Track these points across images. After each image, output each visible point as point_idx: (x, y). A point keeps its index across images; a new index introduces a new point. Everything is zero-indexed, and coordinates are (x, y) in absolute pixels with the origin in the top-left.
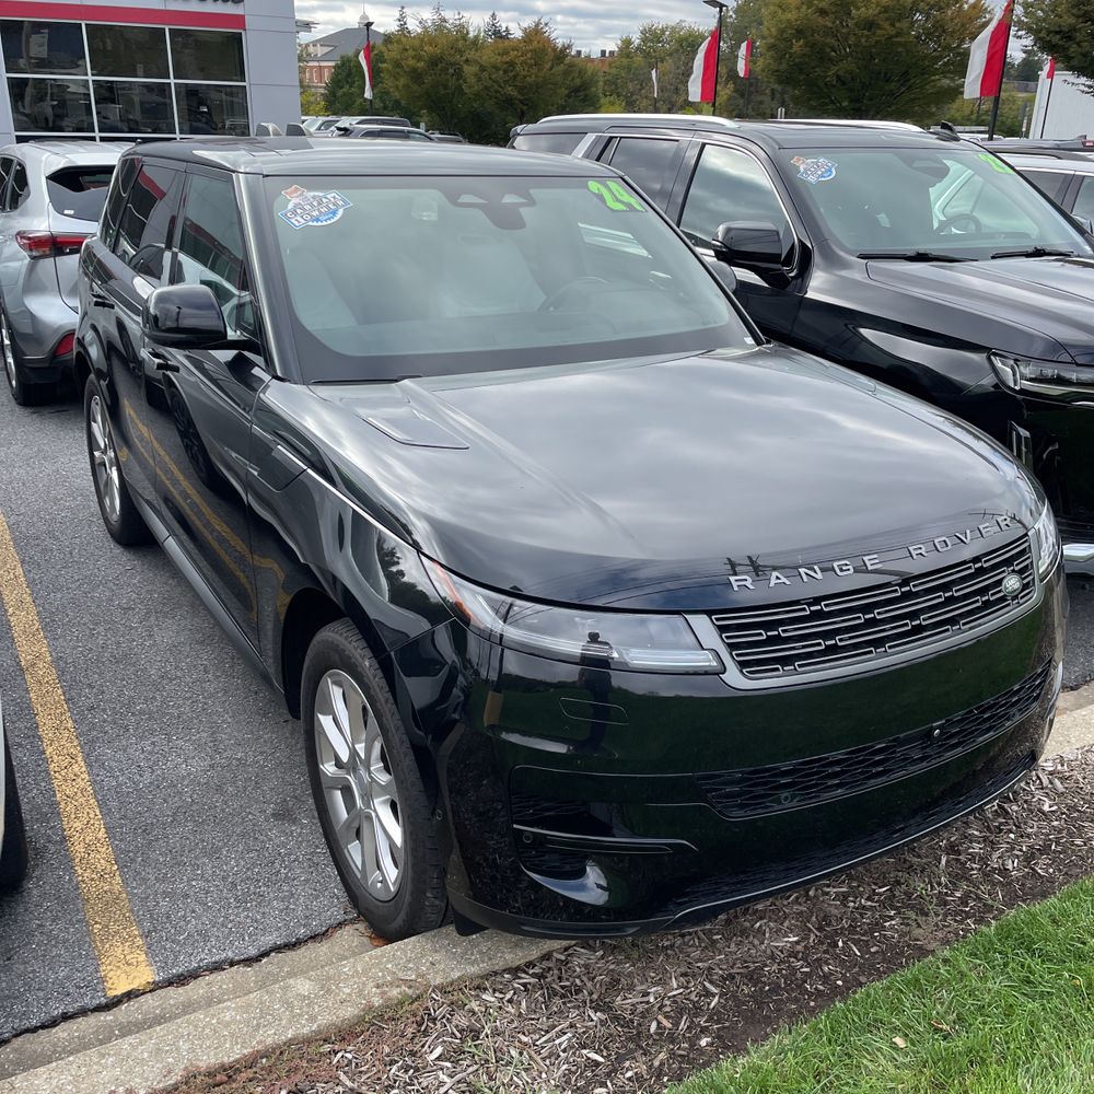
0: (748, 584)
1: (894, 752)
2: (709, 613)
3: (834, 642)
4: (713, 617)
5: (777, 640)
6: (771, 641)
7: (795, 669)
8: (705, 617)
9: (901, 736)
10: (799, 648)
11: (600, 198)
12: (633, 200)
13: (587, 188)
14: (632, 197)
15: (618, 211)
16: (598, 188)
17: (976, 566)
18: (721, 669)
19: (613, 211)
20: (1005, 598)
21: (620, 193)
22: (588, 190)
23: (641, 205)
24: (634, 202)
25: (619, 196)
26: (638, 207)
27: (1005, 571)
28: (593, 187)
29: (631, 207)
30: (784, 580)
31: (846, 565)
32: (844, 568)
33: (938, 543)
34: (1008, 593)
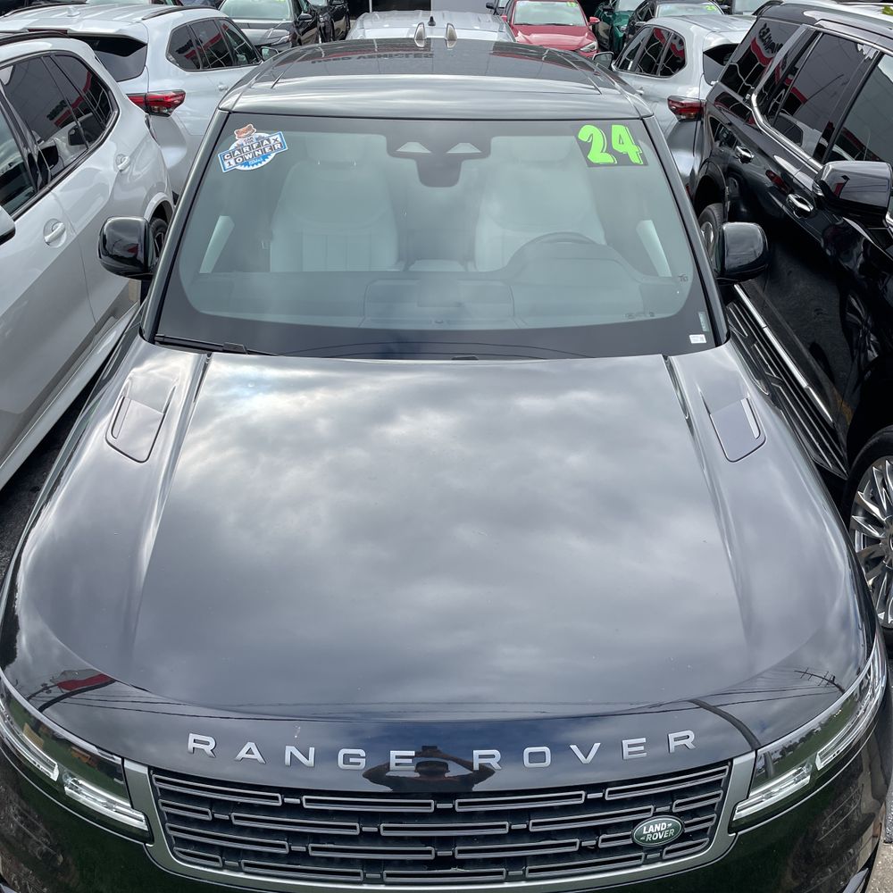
0: (208, 749)
2: (152, 769)
3: (304, 849)
4: (154, 776)
5: (227, 825)
6: (217, 824)
7: (240, 865)
11: (586, 147)
12: (635, 149)
13: (576, 133)
14: (637, 144)
15: (598, 165)
16: (592, 135)
17: (590, 796)
18: (148, 837)
19: (591, 164)
20: (635, 847)
21: (621, 141)
22: (573, 137)
23: (643, 156)
24: (632, 151)
25: (616, 146)
26: (635, 159)
27: (649, 810)
28: (587, 132)
29: (623, 159)
30: (257, 756)
31: (358, 756)
32: (352, 760)
33: (530, 754)
34: (644, 841)
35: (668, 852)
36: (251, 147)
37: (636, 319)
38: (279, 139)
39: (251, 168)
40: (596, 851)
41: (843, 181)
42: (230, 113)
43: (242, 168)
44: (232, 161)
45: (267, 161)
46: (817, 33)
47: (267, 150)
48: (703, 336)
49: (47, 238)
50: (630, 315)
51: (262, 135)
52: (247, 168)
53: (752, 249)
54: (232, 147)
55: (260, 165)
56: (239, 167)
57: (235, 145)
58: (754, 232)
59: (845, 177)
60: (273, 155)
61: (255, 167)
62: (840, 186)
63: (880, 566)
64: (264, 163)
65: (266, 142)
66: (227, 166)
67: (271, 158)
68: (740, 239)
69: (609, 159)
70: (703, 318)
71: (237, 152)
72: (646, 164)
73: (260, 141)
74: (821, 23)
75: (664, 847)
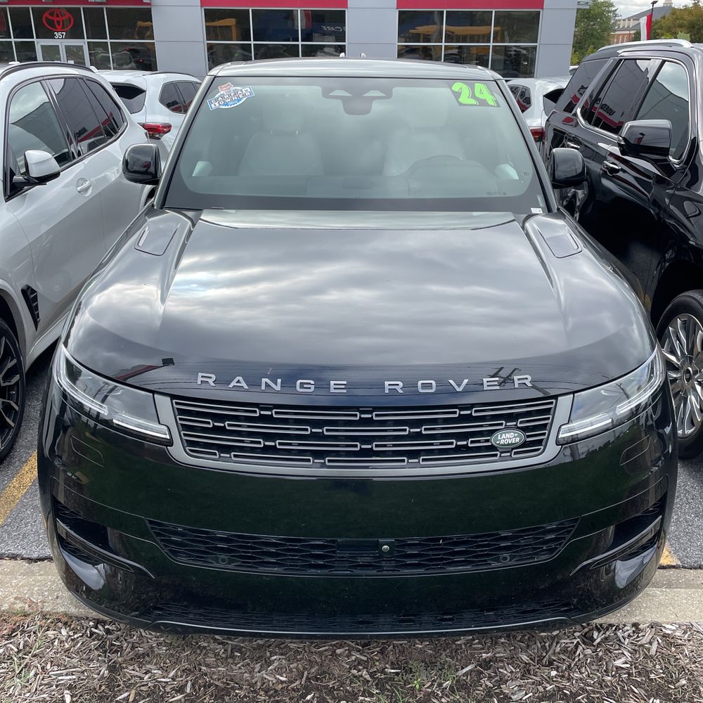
0: (211, 381)
1: (334, 552)
2: (173, 397)
3: (273, 444)
4: (174, 401)
5: (222, 430)
6: (216, 430)
7: (230, 457)
8: (168, 399)
9: (339, 540)
10: (247, 442)
11: (457, 95)
12: (491, 97)
13: (450, 87)
14: (493, 95)
15: (466, 105)
16: (461, 88)
17: (462, 413)
18: (170, 443)
19: (461, 104)
20: (492, 448)
21: (481, 92)
22: (449, 89)
23: (496, 101)
24: (490, 99)
25: (478, 94)
26: (491, 102)
27: (501, 424)
28: (457, 86)
29: (483, 103)
30: (244, 384)
31: (310, 384)
32: (305, 386)
33: (422, 384)
34: (499, 444)
35: (515, 453)
36: (230, 95)
37: (494, 196)
38: (249, 90)
39: (230, 107)
40: (466, 449)
41: (641, 136)
42: (215, 77)
43: (224, 107)
44: (217, 104)
45: (241, 102)
46: (621, 60)
47: (240, 96)
48: (540, 209)
49: (79, 189)
50: (489, 193)
51: (237, 88)
52: (227, 107)
53: (574, 168)
54: (217, 96)
55: (235, 105)
56: (221, 107)
57: (219, 94)
58: (576, 155)
59: (642, 134)
60: (245, 99)
61: (233, 106)
62: (640, 139)
63: (679, 396)
64: (238, 104)
65: (239, 92)
66: (213, 106)
67: (243, 101)
68: (567, 160)
69: (473, 102)
70: (540, 199)
71: (220, 99)
72: (498, 106)
73: (236, 93)
74: (623, 54)
75: (513, 449)
